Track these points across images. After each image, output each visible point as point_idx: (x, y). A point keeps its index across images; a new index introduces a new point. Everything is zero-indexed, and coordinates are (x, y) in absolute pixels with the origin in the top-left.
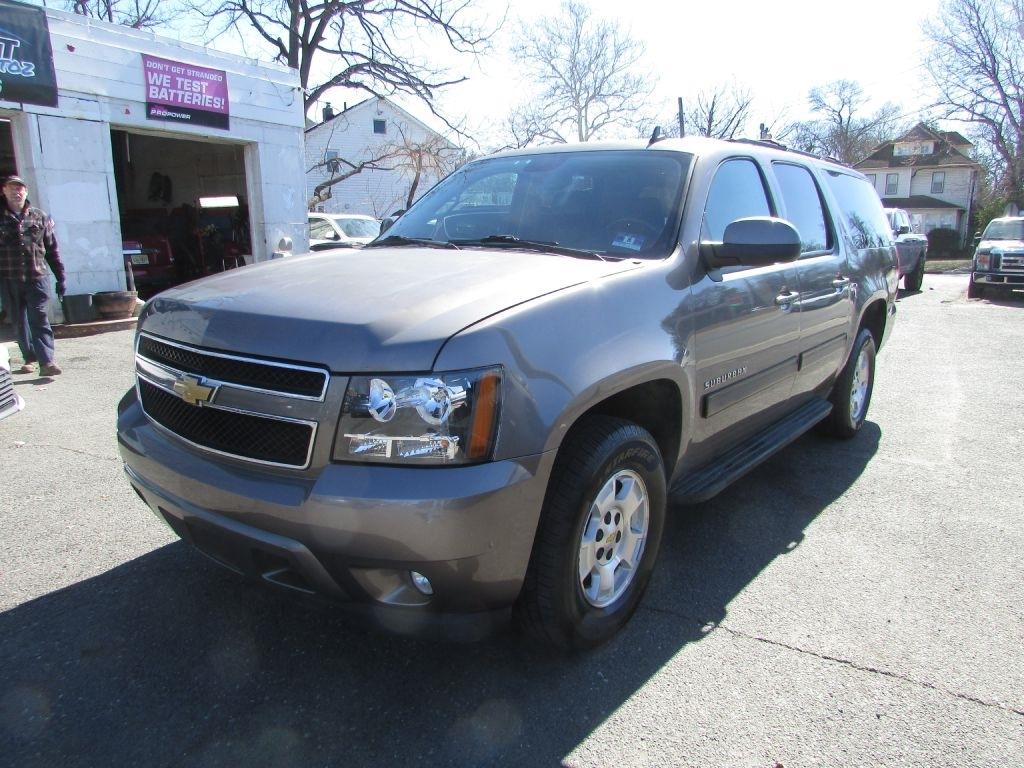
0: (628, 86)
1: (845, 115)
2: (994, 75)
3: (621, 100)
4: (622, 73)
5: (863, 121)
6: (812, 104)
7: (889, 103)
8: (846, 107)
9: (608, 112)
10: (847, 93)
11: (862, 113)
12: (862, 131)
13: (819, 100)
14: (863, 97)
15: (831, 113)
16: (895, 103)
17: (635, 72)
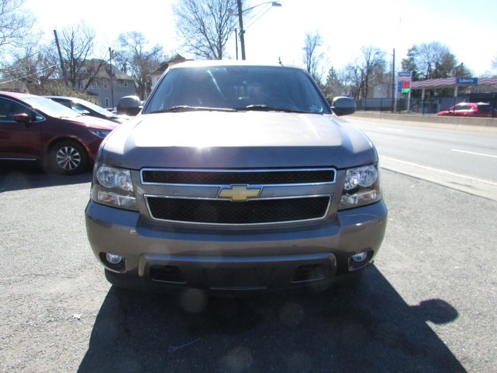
0: (15, 22)
1: (138, 49)
2: (204, 33)
3: (12, 31)
4: (10, 14)
5: (147, 53)
6: (121, 42)
7: (158, 45)
8: (138, 46)
9: (4, 37)
10: (138, 38)
11: (146, 49)
12: (148, 58)
13: (125, 41)
14: (145, 41)
15: (131, 48)
16: (160, 45)
17: (19, 13)
